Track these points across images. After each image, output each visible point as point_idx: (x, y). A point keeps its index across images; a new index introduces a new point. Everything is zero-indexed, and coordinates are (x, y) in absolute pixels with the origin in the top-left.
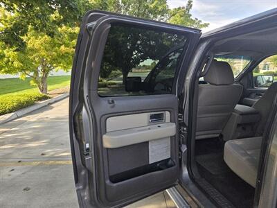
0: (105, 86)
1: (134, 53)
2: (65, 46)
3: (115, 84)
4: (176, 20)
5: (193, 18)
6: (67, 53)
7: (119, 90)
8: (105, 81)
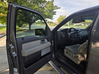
0: (22, 30)
1: (33, 17)
2: (3, 13)
3: (26, 29)
4: (49, 6)
5: (54, 5)
6: (4, 16)
7: (27, 32)
8: (20, 28)
